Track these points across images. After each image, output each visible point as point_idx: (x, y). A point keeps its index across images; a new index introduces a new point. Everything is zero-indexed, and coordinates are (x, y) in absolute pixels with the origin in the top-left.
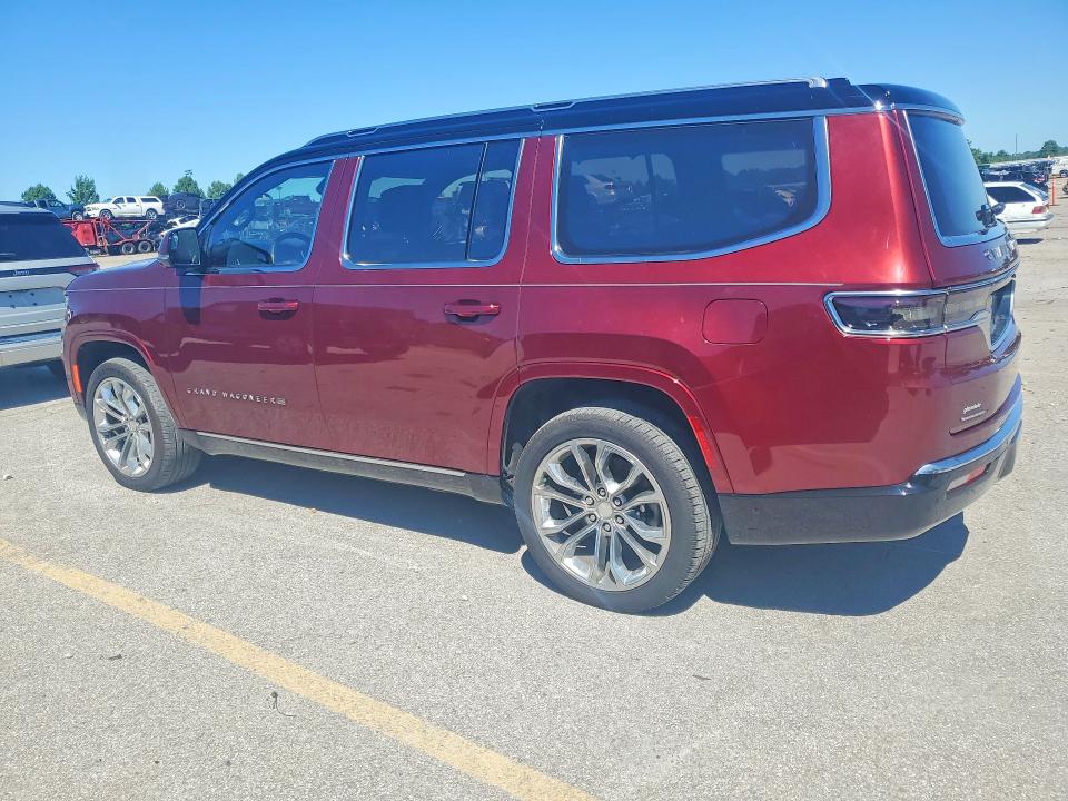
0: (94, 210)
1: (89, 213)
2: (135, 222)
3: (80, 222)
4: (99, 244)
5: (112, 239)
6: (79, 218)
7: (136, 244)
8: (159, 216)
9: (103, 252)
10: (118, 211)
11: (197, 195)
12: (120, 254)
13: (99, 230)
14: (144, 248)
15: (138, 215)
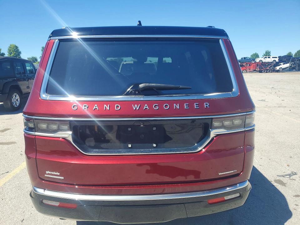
0: (257, 60)
1: (256, 61)
2: (269, 63)
3: (253, 63)
4: (257, 70)
5: (261, 68)
6: (253, 62)
7: (267, 70)
8: (276, 62)
9: (257, 72)
10: (264, 60)
11: (291, 56)
12: (262, 73)
13: (258, 66)
14: (269, 71)
15: (270, 62)
